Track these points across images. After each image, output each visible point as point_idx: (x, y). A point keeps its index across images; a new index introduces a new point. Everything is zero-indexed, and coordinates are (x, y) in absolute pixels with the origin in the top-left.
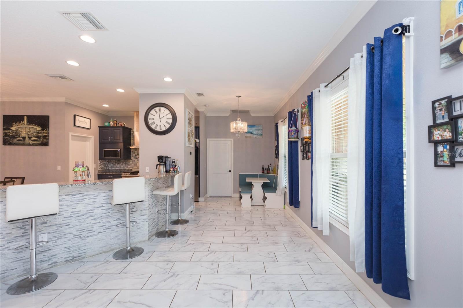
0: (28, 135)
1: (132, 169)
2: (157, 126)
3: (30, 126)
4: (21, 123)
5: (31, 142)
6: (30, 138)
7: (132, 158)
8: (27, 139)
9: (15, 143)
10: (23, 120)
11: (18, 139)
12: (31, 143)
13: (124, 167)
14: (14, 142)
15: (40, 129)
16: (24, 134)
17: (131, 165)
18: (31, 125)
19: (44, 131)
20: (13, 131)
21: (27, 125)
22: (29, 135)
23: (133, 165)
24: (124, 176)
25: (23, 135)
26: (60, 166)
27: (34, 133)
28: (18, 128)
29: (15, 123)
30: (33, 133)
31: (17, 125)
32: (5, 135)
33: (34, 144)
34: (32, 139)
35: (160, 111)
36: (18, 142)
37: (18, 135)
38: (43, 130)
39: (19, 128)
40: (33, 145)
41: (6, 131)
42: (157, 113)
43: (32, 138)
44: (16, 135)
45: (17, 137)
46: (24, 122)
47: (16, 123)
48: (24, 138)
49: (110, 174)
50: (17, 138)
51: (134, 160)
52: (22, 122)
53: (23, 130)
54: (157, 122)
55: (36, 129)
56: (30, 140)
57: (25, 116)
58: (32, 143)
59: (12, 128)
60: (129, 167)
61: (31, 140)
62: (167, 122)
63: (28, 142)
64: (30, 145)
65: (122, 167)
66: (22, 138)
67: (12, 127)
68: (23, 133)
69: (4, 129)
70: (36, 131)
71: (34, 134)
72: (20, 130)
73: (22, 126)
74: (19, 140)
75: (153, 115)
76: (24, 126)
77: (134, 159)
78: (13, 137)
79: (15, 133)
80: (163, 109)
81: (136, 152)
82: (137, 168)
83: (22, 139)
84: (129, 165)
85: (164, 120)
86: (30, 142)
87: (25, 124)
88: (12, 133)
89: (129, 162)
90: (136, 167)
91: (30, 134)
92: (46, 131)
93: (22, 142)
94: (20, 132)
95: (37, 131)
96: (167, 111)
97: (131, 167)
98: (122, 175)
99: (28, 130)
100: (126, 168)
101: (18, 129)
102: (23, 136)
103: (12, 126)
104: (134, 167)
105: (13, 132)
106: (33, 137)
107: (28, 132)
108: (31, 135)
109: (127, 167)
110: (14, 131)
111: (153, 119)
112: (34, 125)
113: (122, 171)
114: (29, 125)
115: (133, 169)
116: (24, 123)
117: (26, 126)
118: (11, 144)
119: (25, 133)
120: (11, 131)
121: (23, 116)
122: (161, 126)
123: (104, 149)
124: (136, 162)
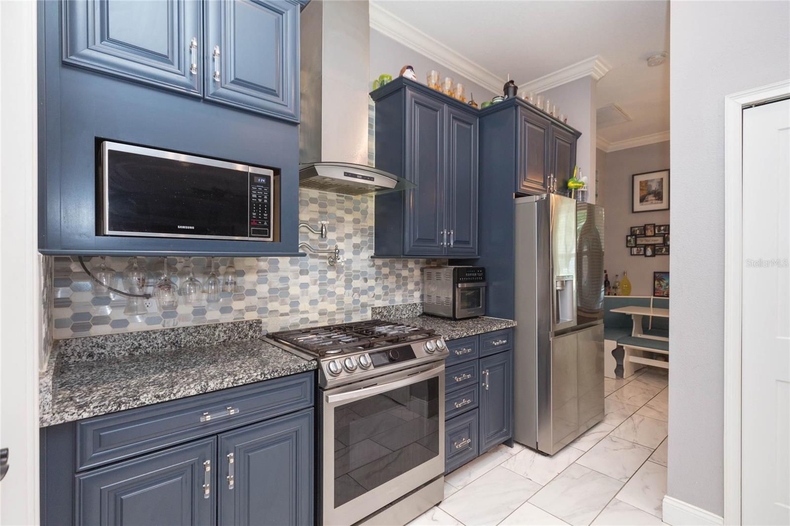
1: (259, 322)
13: (200, 312)
17: (252, 292)
23: (263, 289)
60: (237, 305)
65: (184, 310)
82: (286, 309)
84: (238, 293)
89: (241, 273)
90: (283, 303)
97: (249, 309)
100: (213, 315)
104: (271, 306)
109: (225, 310)
113: (184, 339)
115: (264, 320)
123: (99, 142)
124: (285, 274)
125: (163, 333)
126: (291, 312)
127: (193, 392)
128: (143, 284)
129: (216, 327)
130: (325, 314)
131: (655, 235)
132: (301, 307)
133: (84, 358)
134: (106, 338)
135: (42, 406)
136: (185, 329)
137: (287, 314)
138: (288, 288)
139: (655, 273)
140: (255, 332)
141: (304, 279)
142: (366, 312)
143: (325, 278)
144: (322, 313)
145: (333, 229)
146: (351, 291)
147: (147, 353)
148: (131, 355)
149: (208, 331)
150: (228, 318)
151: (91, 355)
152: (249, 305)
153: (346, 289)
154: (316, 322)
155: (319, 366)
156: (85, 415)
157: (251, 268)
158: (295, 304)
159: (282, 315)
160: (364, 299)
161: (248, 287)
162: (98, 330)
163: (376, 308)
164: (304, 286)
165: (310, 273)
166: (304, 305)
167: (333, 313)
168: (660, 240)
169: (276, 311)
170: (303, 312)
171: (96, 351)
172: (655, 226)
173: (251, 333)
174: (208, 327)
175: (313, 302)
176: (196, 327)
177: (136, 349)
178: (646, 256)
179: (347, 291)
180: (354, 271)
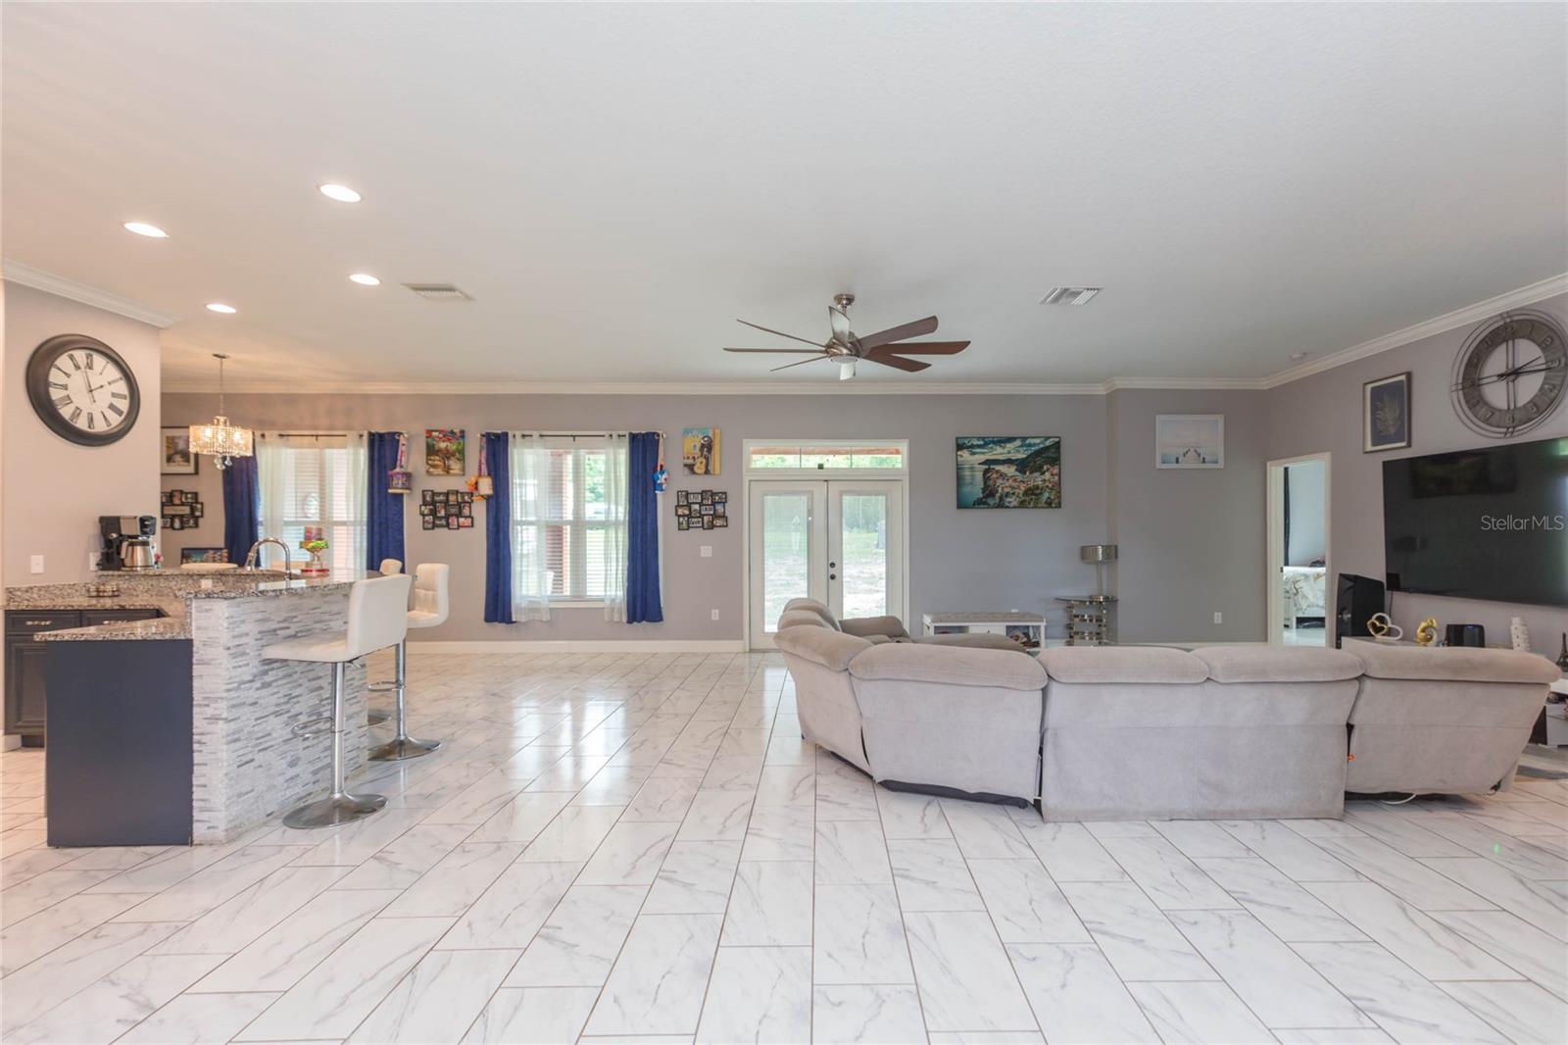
2: (77, 412)
35: (90, 366)
42: (77, 367)
54: (81, 400)
62: (112, 407)
75: (65, 373)
80: (99, 361)
85: (104, 398)
96: (113, 372)
111: (65, 387)
122: (91, 420)
131: (183, 504)
139: (183, 550)
168: (186, 510)
172: (181, 492)
178: (174, 529)
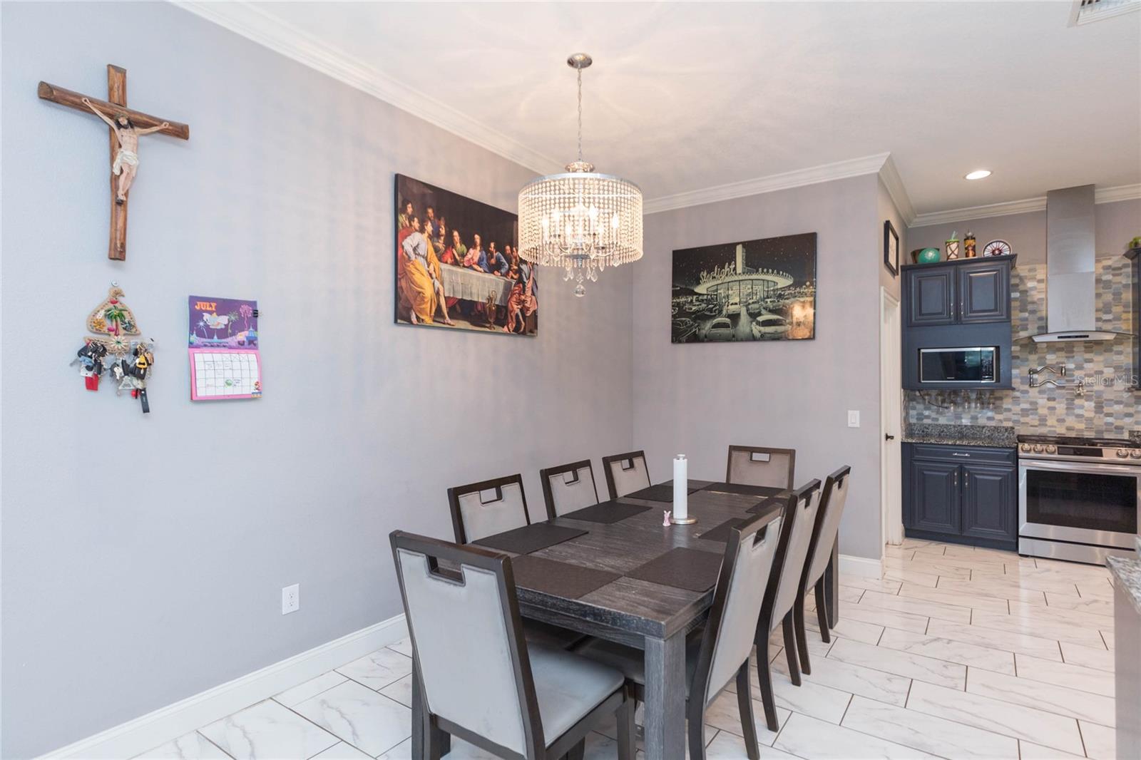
0: (747, 306)
1: (1012, 428)
3: (754, 276)
4: (727, 269)
5: (758, 327)
6: (753, 316)
7: (1016, 383)
8: (744, 318)
9: (706, 336)
10: (734, 259)
11: (715, 321)
12: (757, 334)
14: (704, 332)
15: (789, 282)
16: (736, 304)
17: (1009, 410)
18: (757, 271)
19: (801, 287)
20: (700, 298)
21: (744, 273)
22: (750, 307)
23: (1017, 409)
24: (1032, 454)
25: (730, 307)
26: (857, 413)
27: (768, 298)
28: (717, 285)
29: (709, 273)
30: (764, 299)
31: (714, 278)
32: (679, 312)
33: (768, 335)
34: (760, 319)
36: (715, 331)
37: (718, 307)
38: (797, 284)
39: (719, 287)
40: (763, 338)
41: (682, 300)
43: (759, 314)
44: (711, 310)
45: (714, 314)
46: (735, 264)
47: (710, 270)
48: (735, 317)
49: (958, 443)
50: (714, 317)
51: (1027, 392)
52: (730, 264)
53: (730, 292)
55: (776, 283)
56: (754, 323)
57: (738, 243)
58: (760, 332)
59: (700, 289)
60: (998, 417)
61: (758, 323)
63: (748, 330)
64: (753, 338)
66: (729, 316)
67: (700, 283)
68: (731, 302)
69: (675, 294)
70: (774, 290)
71: (769, 300)
72: (721, 291)
73: (728, 279)
74: (716, 326)
76: (736, 278)
77: (1026, 387)
78: (701, 317)
79: (708, 302)
81: (1033, 357)
82: (1036, 423)
83: (728, 320)
84: (997, 409)
86: (753, 328)
87: (739, 270)
88: (698, 303)
90: (1033, 419)
91: (753, 303)
92: (808, 287)
93: (729, 333)
94: (721, 299)
95: (777, 289)
97: (1006, 420)
98: (1021, 454)
99: (746, 289)
100: (983, 421)
101: (717, 290)
102: (730, 312)
103: (698, 283)
104: (1022, 420)
105: (703, 300)
106: (763, 311)
107: (749, 295)
108: (756, 306)
109: (990, 419)
110: (705, 297)
112: (768, 272)
114: (750, 273)
115: (1016, 428)
116: (735, 269)
117: (741, 278)
118: (695, 339)
119: (737, 300)
120: (695, 297)
121: (733, 246)
123: (919, 350)
124: (1034, 400)
125: (954, 426)
126: (1040, 425)
127: (950, 443)
128: (943, 401)
129: (983, 427)
130: (1073, 430)
132: (1049, 423)
133: (921, 432)
134: (929, 425)
135: (902, 435)
136: (965, 426)
137: (1036, 426)
138: (1036, 409)
140: (1009, 433)
141: (1052, 404)
142: (1122, 433)
143: (1073, 404)
144: (1069, 429)
145: (1080, 367)
146: (1102, 416)
147: (947, 435)
148: (940, 435)
149: (978, 429)
150: (993, 424)
151: (923, 431)
152: (1005, 417)
153: (1096, 412)
154: (1064, 434)
155: (1017, 446)
156: (914, 441)
157: (1007, 395)
158: (1043, 421)
159: (1032, 426)
160: (1119, 423)
161: (1005, 406)
162: (926, 421)
163: (1134, 432)
164: (1052, 409)
165: (1057, 400)
166: (1051, 421)
167: (1082, 430)
169: (1027, 423)
170: (1050, 427)
171: (925, 430)
173: (1006, 434)
174: (979, 427)
175: (1061, 421)
176: (972, 426)
177: (942, 432)
179: (1098, 415)
180: (1106, 400)
